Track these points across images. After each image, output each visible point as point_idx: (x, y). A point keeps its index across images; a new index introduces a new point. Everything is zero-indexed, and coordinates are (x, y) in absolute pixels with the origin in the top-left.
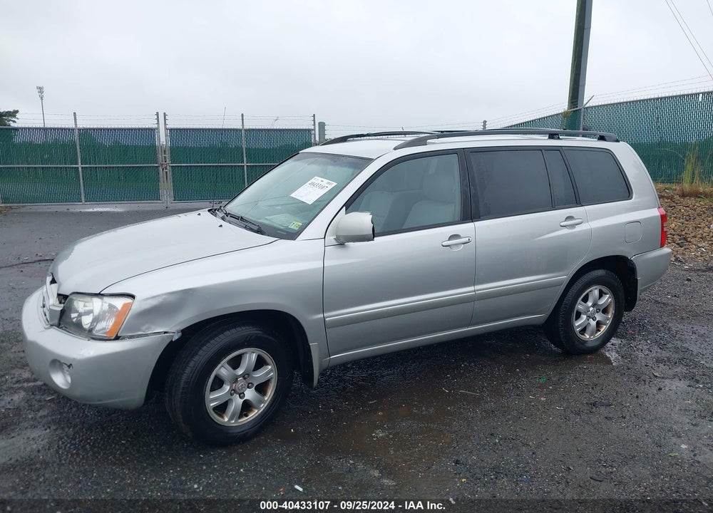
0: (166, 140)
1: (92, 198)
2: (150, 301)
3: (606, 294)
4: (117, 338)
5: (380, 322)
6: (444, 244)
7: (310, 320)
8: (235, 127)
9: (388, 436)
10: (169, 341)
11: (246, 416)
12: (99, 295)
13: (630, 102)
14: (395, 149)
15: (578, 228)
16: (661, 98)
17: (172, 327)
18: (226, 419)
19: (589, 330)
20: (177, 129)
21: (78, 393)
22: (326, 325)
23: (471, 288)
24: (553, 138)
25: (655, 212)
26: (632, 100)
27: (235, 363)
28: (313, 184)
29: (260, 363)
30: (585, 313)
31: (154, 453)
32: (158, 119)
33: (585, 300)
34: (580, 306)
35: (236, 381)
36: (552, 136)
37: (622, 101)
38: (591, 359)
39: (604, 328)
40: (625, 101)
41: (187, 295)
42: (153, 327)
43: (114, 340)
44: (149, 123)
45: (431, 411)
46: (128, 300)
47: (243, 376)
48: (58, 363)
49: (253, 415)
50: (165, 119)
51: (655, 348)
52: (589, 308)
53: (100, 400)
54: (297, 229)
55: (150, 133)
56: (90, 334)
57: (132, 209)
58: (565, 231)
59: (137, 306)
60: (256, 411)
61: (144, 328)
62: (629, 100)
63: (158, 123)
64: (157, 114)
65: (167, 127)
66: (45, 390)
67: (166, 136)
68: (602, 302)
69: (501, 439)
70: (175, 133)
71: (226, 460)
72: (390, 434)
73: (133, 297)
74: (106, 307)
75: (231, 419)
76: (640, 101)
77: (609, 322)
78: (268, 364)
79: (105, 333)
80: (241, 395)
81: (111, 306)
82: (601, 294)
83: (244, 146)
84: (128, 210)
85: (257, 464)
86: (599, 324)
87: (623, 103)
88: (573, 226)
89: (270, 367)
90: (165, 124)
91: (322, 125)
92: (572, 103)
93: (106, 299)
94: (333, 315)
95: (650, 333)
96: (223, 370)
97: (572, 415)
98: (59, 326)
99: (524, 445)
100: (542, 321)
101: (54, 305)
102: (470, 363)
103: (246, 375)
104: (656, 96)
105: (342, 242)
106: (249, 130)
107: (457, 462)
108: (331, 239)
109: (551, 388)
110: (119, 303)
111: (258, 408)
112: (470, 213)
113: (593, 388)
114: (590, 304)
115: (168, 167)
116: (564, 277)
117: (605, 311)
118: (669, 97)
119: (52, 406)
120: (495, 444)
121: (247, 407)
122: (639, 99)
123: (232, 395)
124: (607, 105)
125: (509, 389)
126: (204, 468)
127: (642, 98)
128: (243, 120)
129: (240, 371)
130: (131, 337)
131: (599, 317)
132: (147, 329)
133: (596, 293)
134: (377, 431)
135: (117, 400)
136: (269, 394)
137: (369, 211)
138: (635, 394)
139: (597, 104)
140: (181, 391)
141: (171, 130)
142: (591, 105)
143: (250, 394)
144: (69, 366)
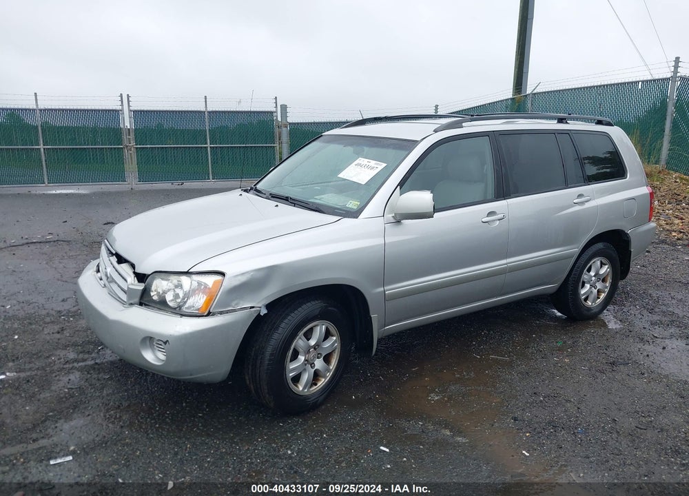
0: (130, 122)
1: (56, 180)
2: (240, 277)
3: (605, 265)
4: (209, 314)
5: (429, 294)
6: (483, 220)
7: (372, 293)
8: (199, 110)
9: (443, 399)
10: (255, 315)
11: (316, 385)
12: (187, 273)
13: (575, 89)
14: (436, 131)
15: (587, 205)
16: (604, 86)
17: (258, 302)
18: (301, 388)
19: (591, 297)
20: (141, 111)
21: (172, 369)
22: (386, 298)
23: (504, 261)
24: (562, 122)
25: (645, 190)
26: (577, 87)
27: (308, 336)
28: (359, 165)
29: (328, 334)
30: (589, 282)
31: (234, 423)
32: (122, 101)
33: (589, 270)
34: (585, 277)
35: (308, 352)
36: (561, 120)
37: (567, 88)
38: (594, 324)
39: (603, 296)
40: (570, 87)
41: (271, 271)
42: (241, 302)
43: (206, 316)
44: (113, 105)
45: (472, 374)
46: (219, 278)
47: (315, 347)
48: (150, 340)
49: (322, 382)
50: (129, 101)
51: (645, 312)
52: (591, 277)
53: (191, 375)
54: (355, 208)
55: (115, 114)
56: (178, 311)
57: (96, 190)
58: (577, 208)
59: (228, 283)
60: (323, 380)
61: (233, 304)
62: (573, 87)
63: (122, 105)
64: (121, 96)
65: (131, 108)
66: (99, 369)
67: (130, 117)
68: (602, 271)
69: (545, 397)
70: (138, 114)
71: (305, 427)
72: (444, 396)
73: (223, 274)
74: (195, 284)
75: (304, 388)
76: (584, 88)
77: (607, 290)
78: (333, 336)
79: (196, 310)
80: (312, 365)
81: (199, 284)
82: (602, 264)
83: (207, 128)
84: (93, 191)
85: (335, 429)
86: (599, 292)
87: (568, 90)
88: (582, 203)
89: (335, 338)
90: (129, 106)
91: (284, 108)
92: (516, 89)
93: (195, 277)
94: (392, 289)
95: (635, 299)
96: (300, 342)
97: (598, 374)
98: (141, 304)
99: (567, 401)
100: (555, 290)
101: (132, 284)
102: (489, 331)
103: (316, 347)
104: (599, 84)
105: (399, 219)
106: (213, 112)
107: (515, 419)
108: (389, 216)
109: (569, 350)
110: (210, 280)
111: (325, 377)
112: (502, 192)
113: (606, 349)
114: (592, 273)
115: (133, 149)
116: (575, 249)
117: (604, 280)
118: (611, 85)
119: (114, 384)
120: (541, 401)
121: (317, 376)
122: (583, 86)
123: (306, 365)
124: (554, 91)
125: (532, 353)
126: (289, 435)
127: (586, 85)
128: (206, 102)
129: (312, 342)
130: (221, 313)
131: (599, 285)
132: (236, 304)
133: (599, 263)
134: (432, 395)
135: (206, 374)
136: (333, 364)
137: (427, 189)
138: (645, 354)
139: (544, 91)
140: (267, 362)
141: (134, 111)
142: (539, 91)
143: (319, 364)
144: (165, 343)
